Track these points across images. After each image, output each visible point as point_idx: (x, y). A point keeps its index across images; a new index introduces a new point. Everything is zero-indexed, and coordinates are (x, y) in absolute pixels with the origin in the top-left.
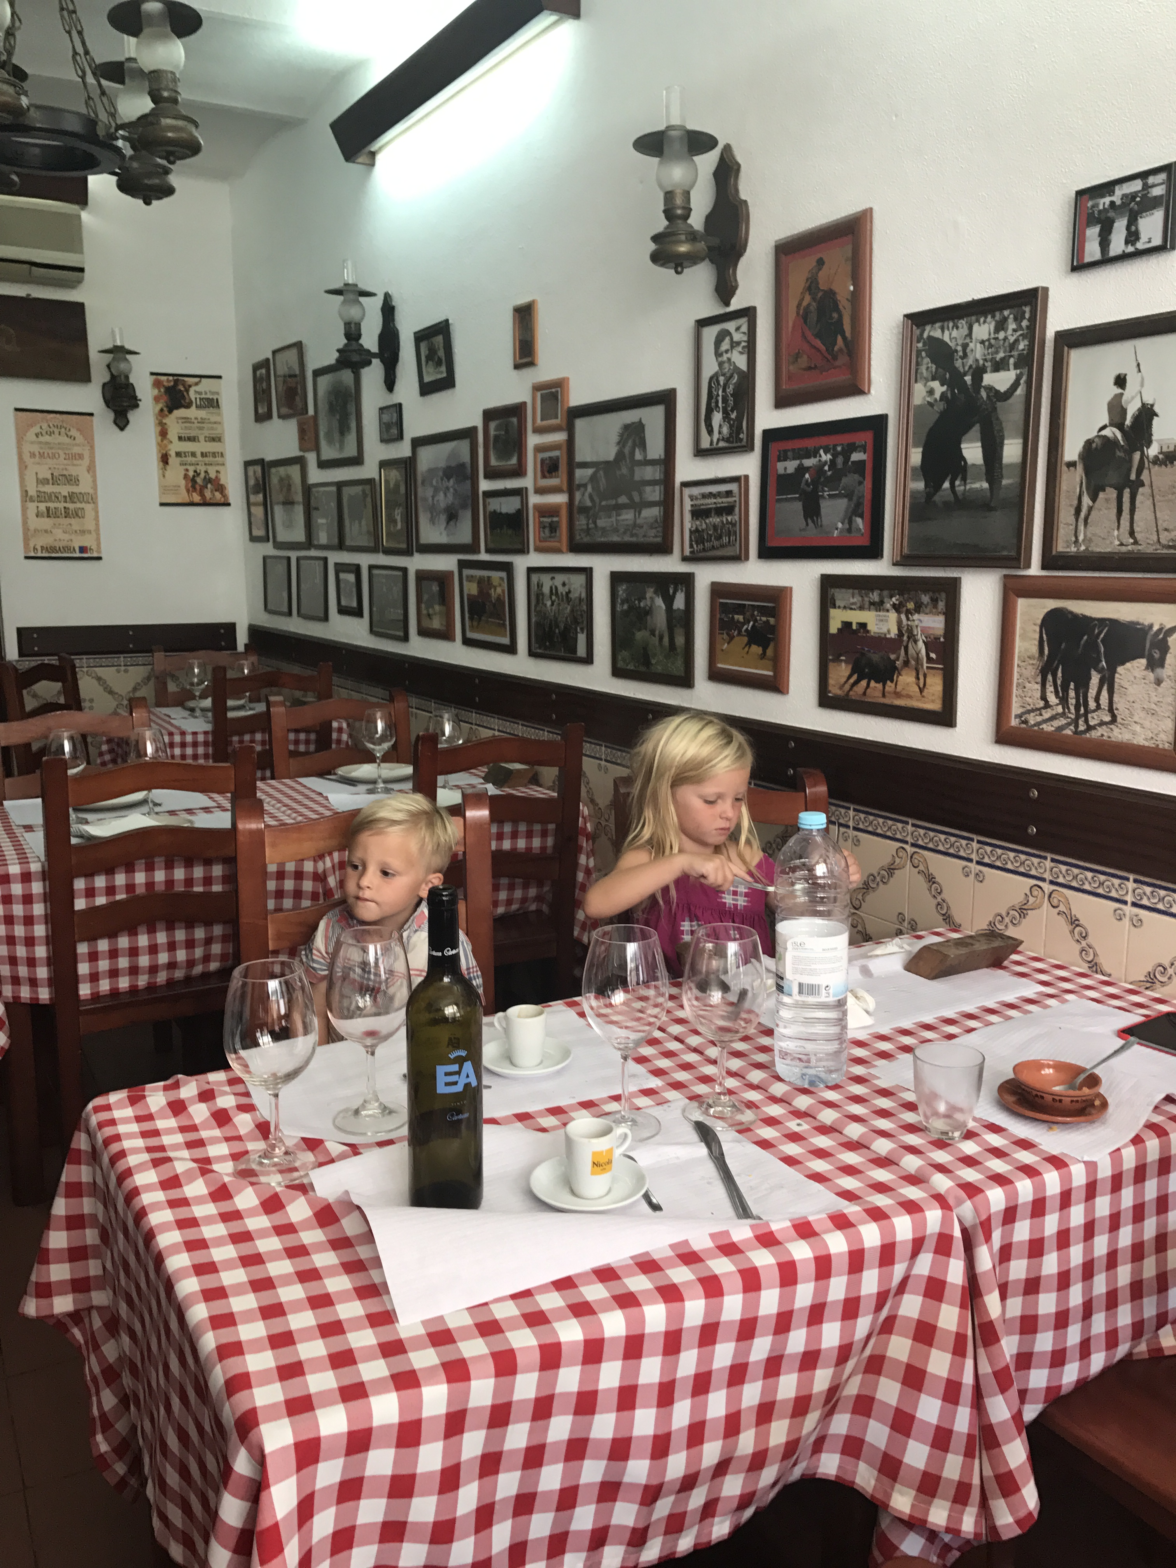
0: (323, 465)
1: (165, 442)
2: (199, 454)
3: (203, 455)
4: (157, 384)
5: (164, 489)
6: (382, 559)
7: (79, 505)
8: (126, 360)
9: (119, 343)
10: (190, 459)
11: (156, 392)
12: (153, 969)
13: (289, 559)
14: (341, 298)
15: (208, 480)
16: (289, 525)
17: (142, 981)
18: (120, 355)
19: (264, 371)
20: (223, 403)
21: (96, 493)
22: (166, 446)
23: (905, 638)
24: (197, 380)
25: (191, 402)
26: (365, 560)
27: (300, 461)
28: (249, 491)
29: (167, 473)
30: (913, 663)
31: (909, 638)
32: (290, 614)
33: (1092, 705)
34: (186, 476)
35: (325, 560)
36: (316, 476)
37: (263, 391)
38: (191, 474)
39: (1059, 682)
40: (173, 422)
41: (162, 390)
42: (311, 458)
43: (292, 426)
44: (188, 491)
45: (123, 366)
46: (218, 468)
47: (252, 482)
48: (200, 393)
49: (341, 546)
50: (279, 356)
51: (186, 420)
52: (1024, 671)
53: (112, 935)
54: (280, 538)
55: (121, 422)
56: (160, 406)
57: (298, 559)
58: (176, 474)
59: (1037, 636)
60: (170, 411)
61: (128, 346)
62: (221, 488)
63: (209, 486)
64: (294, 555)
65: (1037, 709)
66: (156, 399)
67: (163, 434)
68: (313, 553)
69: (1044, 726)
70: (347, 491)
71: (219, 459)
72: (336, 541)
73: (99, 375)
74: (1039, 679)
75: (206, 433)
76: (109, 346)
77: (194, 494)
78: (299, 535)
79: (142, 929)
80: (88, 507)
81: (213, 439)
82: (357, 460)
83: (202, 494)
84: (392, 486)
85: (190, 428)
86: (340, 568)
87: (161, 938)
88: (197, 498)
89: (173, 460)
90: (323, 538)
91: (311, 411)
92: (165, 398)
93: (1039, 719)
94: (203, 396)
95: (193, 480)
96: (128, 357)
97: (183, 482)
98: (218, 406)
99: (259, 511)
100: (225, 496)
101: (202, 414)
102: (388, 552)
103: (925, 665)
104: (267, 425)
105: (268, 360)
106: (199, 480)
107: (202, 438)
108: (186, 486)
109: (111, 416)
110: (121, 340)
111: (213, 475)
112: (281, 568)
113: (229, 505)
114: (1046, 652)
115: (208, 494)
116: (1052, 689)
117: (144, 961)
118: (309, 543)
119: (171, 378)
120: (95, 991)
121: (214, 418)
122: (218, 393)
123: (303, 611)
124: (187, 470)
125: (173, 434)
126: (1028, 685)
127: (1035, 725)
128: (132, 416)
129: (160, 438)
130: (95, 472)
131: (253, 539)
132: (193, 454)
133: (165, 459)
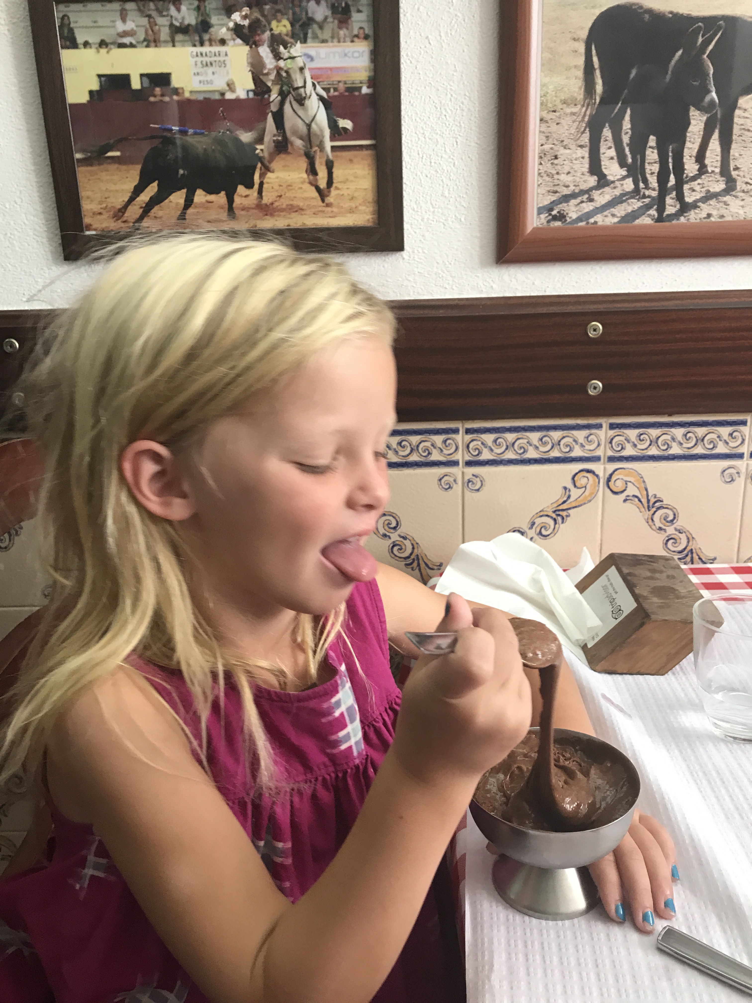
23: (274, 96)
30: (299, 143)
31: (283, 95)
33: (691, 167)
39: (626, 139)
52: (554, 127)
59: (581, 61)
65: (582, 192)
69: (599, 219)
74: (586, 139)
93: (588, 207)
103: (328, 144)
114: (599, 88)
116: (612, 152)
126: (562, 152)
127: (580, 219)
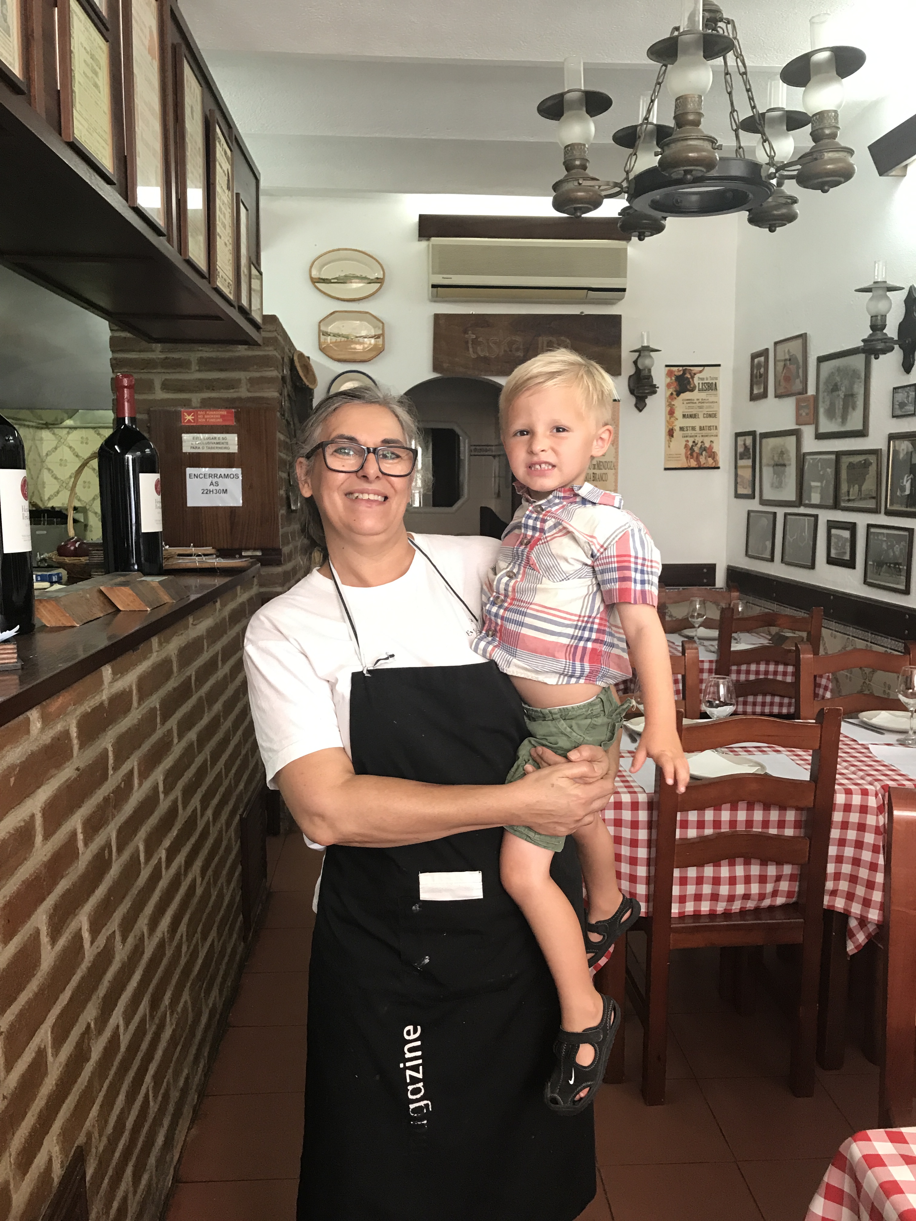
0: (819, 436)
1: (672, 419)
2: (697, 428)
3: (701, 428)
4: (670, 374)
5: (669, 457)
6: (882, 519)
7: (604, 471)
8: (650, 356)
9: (645, 344)
10: (690, 432)
11: (668, 380)
12: (731, 898)
13: (775, 514)
14: (870, 294)
15: (703, 449)
16: (779, 485)
17: (721, 907)
18: (646, 353)
19: (762, 359)
20: (720, 387)
21: (617, 462)
22: (673, 423)
24: (701, 368)
25: (695, 387)
26: (862, 520)
27: (796, 433)
28: (738, 456)
29: (672, 444)
32: (772, 560)
34: (686, 446)
35: (816, 517)
36: (810, 444)
37: (761, 375)
38: (690, 444)
40: (680, 404)
41: (673, 378)
42: (808, 432)
43: (789, 405)
44: (687, 458)
45: (647, 362)
46: (712, 439)
47: (741, 449)
48: (702, 379)
49: (836, 506)
50: (779, 347)
51: (690, 401)
53: (700, 864)
54: (766, 497)
55: (640, 405)
56: (671, 391)
57: (786, 515)
58: (679, 444)
60: (678, 395)
61: (652, 346)
62: (713, 455)
63: (704, 453)
64: (780, 512)
66: (668, 386)
67: (671, 413)
68: (802, 510)
70: (845, 461)
71: (713, 432)
72: (831, 502)
73: (628, 369)
75: (705, 411)
76: (638, 347)
77: (692, 460)
78: (790, 494)
79: (725, 862)
80: (610, 473)
81: (710, 416)
82: (862, 433)
83: (697, 460)
84: (901, 456)
85: (692, 408)
86: (832, 525)
87: (740, 871)
88: (693, 464)
89: (677, 433)
90: (815, 498)
91: (811, 391)
92: (675, 384)
94: (704, 382)
95: (692, 449)
96: (652, 354)
97: (684, 451)
98: (716, 389)
99: (746, 474)
100: (715, 461)
101: (703, 395)
102: (888, 513)
104: (762, 403)
105: (767, 350)
106: (696, 449)
107: (701, 415)
108: (686, 453)
109: (633, 400)
110: (648, 341)
111: (707, 445)
112: (765, 522)
113: (718, 468)
115: (702, 460)
117: (724, 890)
118: (800, 502)
119: (681, 368)
120: (682, 911)
121: (712, 399)
122: (716, 379)
123: (787, 559)
124: (687, 441)
125: (678, 414)
128: (650, 400)
129: (668, 416)
130: (617, 445)
131: (737, 496)
132: (693, 428)
133: (671, 433)
